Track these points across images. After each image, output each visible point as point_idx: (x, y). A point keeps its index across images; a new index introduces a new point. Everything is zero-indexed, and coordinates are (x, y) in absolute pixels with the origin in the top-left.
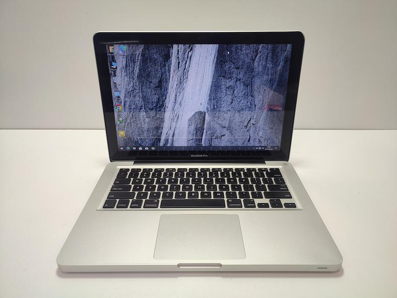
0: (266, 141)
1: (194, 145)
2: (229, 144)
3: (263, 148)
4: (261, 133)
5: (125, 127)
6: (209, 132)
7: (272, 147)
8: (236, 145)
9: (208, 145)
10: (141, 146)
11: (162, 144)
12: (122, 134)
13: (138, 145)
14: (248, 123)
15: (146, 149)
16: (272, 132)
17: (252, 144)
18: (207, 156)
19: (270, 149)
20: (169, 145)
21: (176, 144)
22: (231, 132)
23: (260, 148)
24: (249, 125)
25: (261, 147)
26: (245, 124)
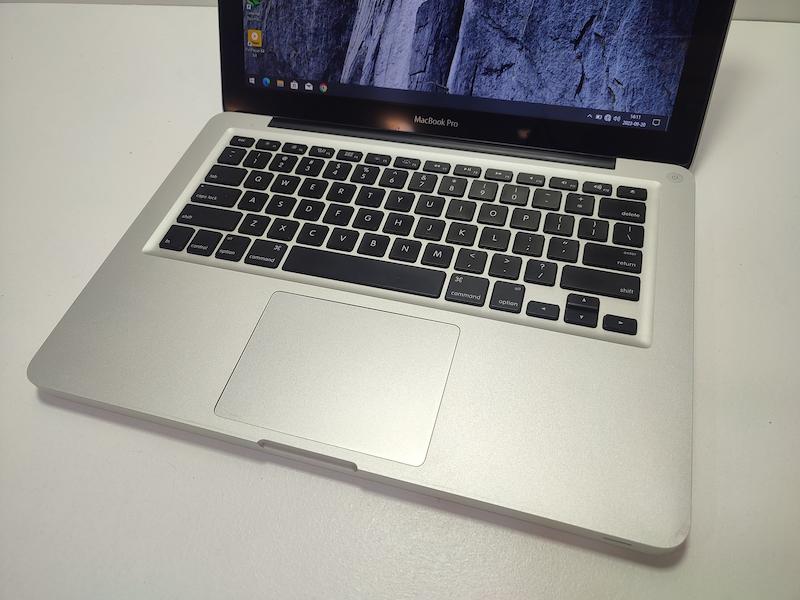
0: (629, 97)
1: (424, 87)
2: (520, 96)
3: (617, 119)
4: (616, 69)
5: (263, 18)
6: (470, 52)
7: (644, 118)
8: (540, 101)
9: (462, 92)
10: (295, 78)
11: (345, 77)
12: (255, 39)
13: (289, 75)
14: (583, 32)
15: (307, 88)
16: (652, 67)
17: (587, 99)
18: (455, 124)
19: (637, 124)
20: (362, 82)
21: (379, 82)
22: (530, 59)
23: (608, 118)
24: (586, 39)
25: (614, 113)
26: (575, 33)
